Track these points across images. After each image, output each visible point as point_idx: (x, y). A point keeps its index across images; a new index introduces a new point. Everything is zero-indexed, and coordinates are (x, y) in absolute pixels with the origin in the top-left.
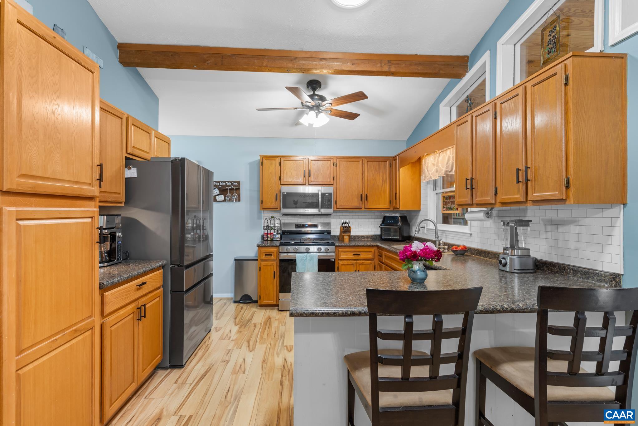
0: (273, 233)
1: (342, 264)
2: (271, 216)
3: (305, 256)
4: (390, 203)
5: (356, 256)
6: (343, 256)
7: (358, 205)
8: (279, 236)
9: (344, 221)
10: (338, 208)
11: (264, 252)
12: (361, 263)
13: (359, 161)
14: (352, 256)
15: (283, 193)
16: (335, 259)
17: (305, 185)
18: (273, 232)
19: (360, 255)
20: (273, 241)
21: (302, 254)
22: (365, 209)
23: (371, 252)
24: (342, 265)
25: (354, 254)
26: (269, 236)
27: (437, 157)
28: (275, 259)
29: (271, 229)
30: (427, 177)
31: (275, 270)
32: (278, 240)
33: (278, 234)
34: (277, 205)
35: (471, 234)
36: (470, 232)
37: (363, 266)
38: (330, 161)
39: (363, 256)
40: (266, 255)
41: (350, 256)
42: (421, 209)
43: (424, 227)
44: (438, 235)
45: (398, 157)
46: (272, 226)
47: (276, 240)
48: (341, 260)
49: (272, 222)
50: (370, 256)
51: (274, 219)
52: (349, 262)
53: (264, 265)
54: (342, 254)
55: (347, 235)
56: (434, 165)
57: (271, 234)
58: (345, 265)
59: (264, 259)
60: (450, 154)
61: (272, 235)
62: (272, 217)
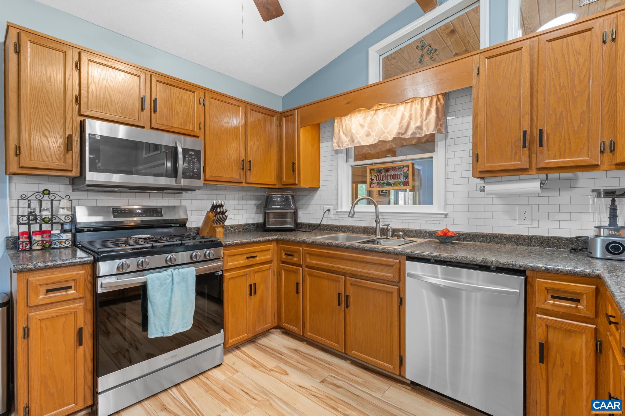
0: (49, 232)
1: (230, 277)
2: (41, 190)
3: (168, 275)
4: (279, 177)
5: (249, 260)
6: (230, 264)
7: (238, 177)
8: (69, 236)
9: (216, 203)
10: (207, 178)
11: (41, 285)
12: (257, 270)
13: (239, 106)
14: (243, 261)
15: (89, 134)
16: (222, 271)
17: (143, 127)
18: (49, 229)
19: (256, 257)
20: (51, 251)
21: (160, 272)
22: (247, 183)
23: (269, 250)
24: (230, 279)
25: (248, 258)
26: (38, 238)
27: (371, 115)
28: (81, 296)
29: (44, 221)
30: (345, 143)
31: (80, 324)
32: (66, 248)
33: (64, 231)
34: (70, 161)
35: (446, 215)
36: (445, 211)
37: (260, 274)
38: (194, 92)
39: (259, 259)
40: (48, 291)
41: (242, 261)
42: (321, 187)
43: (329, 210)
44: (379, 219)
45: (296, 111)
46: (46, 213)
47: (60, 248)
48: (227, 271)
49: (46, 204)
50: (267, 256)
51: (53, 198)
52: (241, 272)
53: (40, 320)
54: (229, 259)
55: (220, 227)
56: (362, 126)
57: (41, 232)
58: (233, 278)
59: (41, 303)
60: (405, 111)
61: (45, 235)
62: (46, 192)
